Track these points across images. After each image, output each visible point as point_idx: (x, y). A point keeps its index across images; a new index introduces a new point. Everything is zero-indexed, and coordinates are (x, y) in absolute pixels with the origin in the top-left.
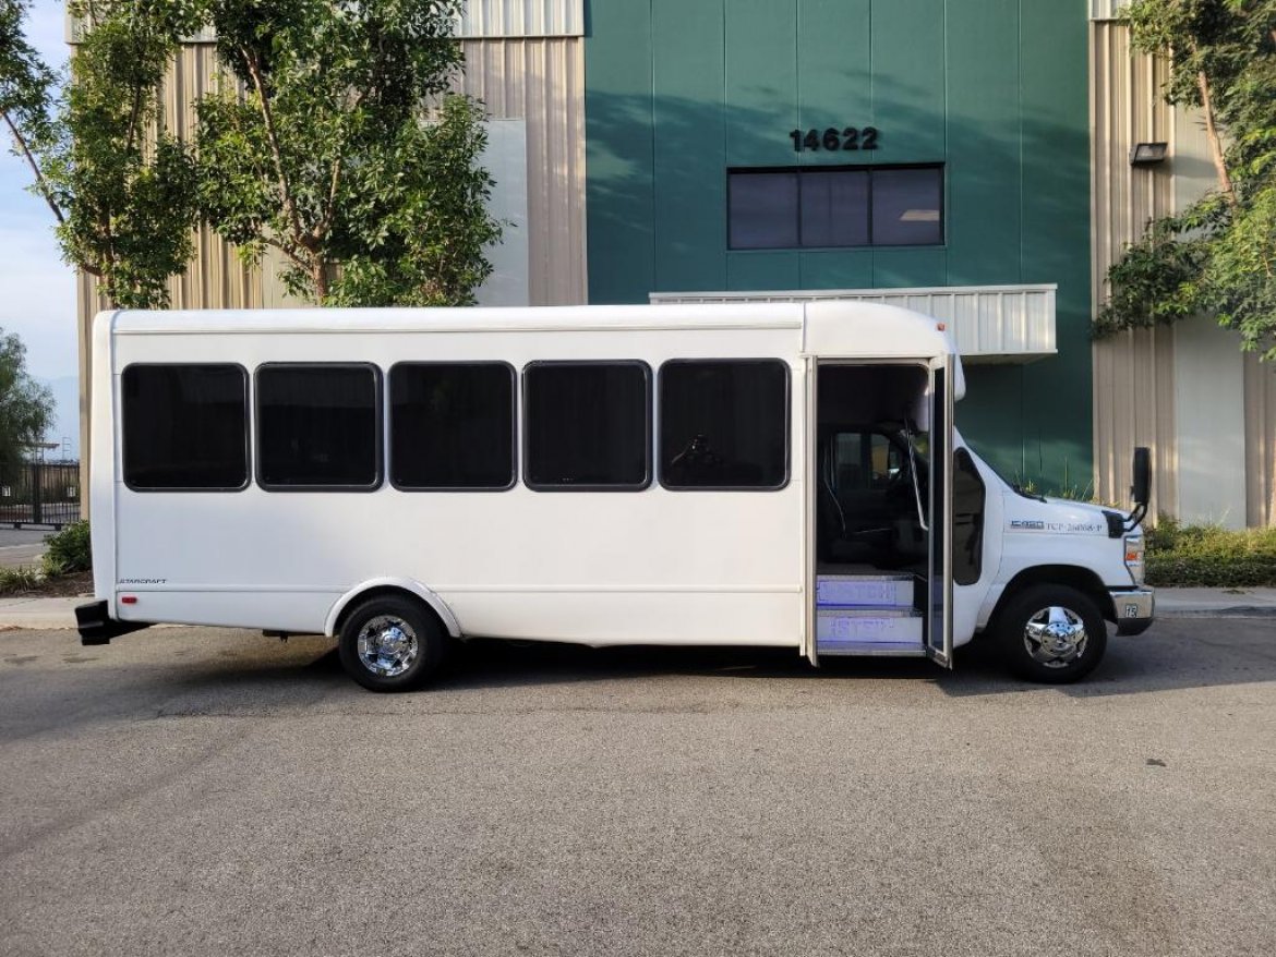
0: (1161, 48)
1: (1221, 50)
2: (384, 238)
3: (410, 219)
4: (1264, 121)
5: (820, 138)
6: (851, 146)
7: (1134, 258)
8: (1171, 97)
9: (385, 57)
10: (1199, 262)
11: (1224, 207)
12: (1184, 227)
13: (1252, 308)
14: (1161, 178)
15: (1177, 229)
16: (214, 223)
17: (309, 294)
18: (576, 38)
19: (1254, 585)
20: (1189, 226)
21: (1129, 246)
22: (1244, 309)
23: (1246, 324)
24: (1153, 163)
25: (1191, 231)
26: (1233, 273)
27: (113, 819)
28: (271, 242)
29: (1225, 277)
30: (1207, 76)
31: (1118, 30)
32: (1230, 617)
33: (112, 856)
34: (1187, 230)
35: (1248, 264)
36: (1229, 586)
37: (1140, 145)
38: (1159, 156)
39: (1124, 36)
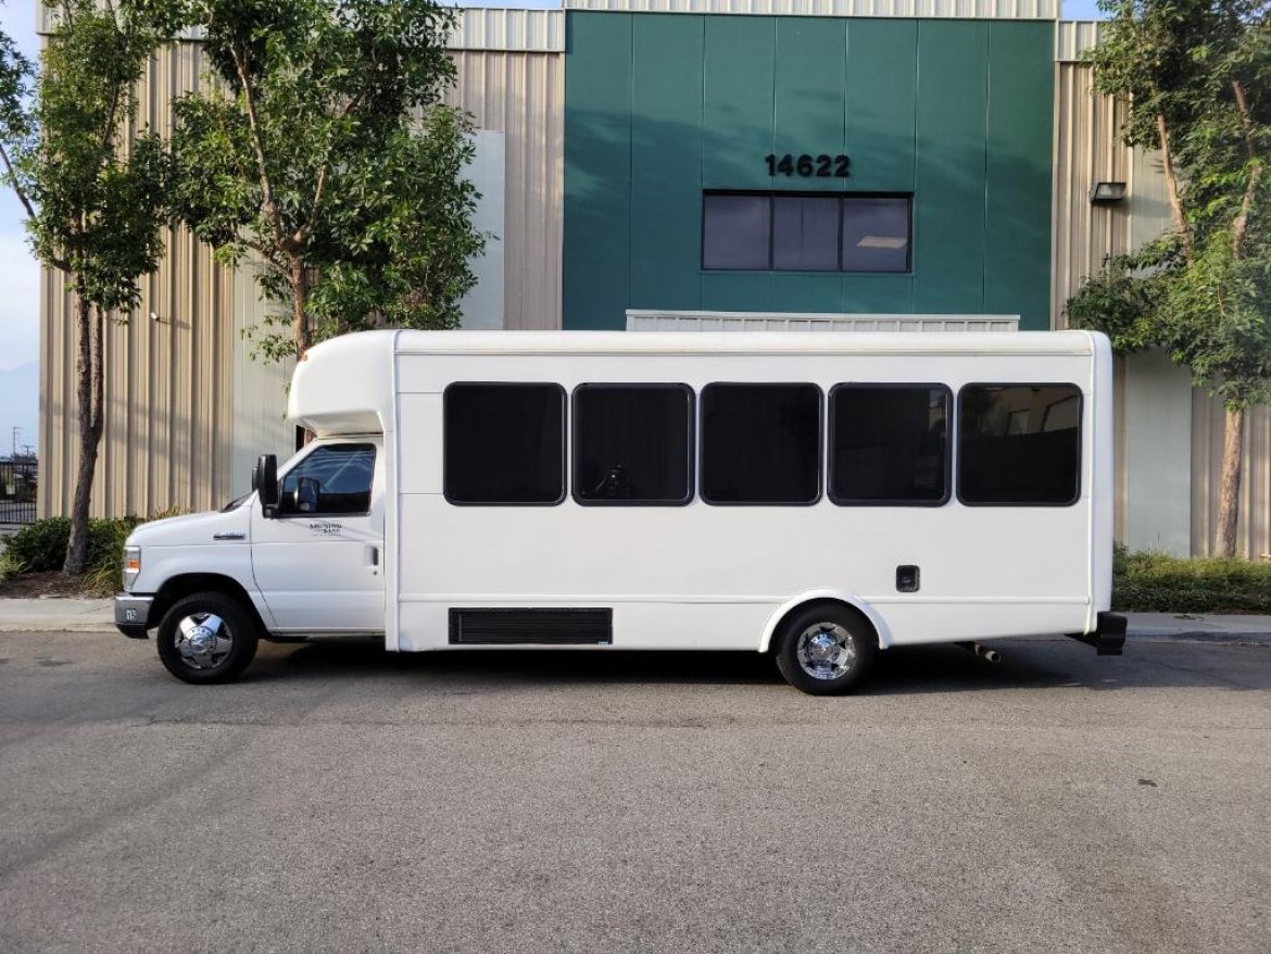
0: (1122, 91)
1: (1179, 95)
2: (367, 245)
3: (396, 228)
4: (1220, 166)
5: (794, 164)
6: (823, 173)
7: (1091, 292)
8: (1130, 139)
9: (377, 65)
10: (1153, 298)
11: (1178, 247)
12: (1140, 266)
13: (1204, 344)
14: (1119, 217)
15: (1133, 266)
16: (192, 224)
17: (286, 297)
18: (557, 54)
19: (1203, 612)
20: (1145, 264)
21: (1087, 281)
22: (1197, 345)
23: (1198, 360)
24: (1111, 201)
25: (1146, 269)
26: (1189, 312)
27: (130, 826)
28: (251, 244)
29: (1181, 314)
30: (1166, 120)
31: (1082, 71)
32: (1185, 641)
33: (139, 865)
34: (1143, 267)
35: (1203, 303)
36: (1179, 611)
37: (1100, 184)
38: (1117, 195)
39: (1087, 79)
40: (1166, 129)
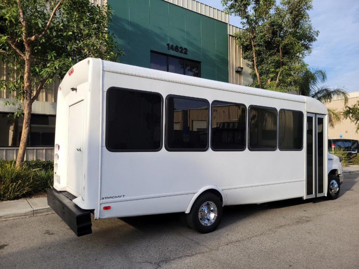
5: (174, 48)
6: (181, 52)
14: (240, 76)
38: (241, 70)
39: (234, 40)
40: (255, 56)
